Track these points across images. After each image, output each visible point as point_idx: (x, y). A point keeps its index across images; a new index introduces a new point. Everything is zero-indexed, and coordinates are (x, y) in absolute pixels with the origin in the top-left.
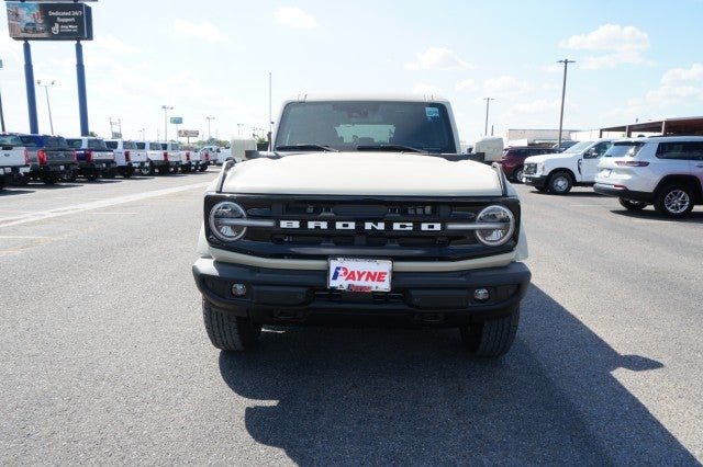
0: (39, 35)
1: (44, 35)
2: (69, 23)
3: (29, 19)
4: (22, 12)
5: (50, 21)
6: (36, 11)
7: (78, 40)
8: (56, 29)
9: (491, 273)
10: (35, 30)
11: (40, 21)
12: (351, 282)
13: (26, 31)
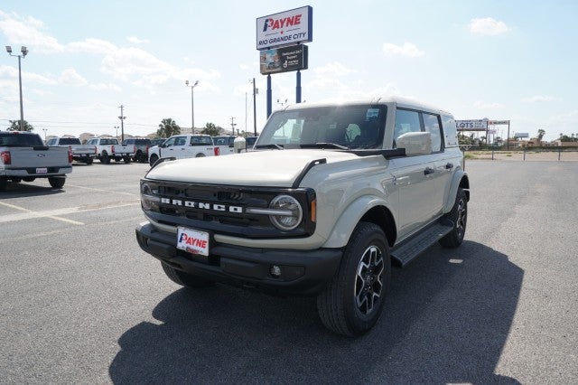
0: (276, 70)
1: (279, 69)
2: (294, 59)
3: (271, 60)
4: (268, 56)
5: (282, 59)
6: (276, 54)
7: (299, 70)
8: (286, 64)
9: (283, 254)
10: (274, 67)
11: (277, 61)
12: (188, 245)
13: (269, 68)
